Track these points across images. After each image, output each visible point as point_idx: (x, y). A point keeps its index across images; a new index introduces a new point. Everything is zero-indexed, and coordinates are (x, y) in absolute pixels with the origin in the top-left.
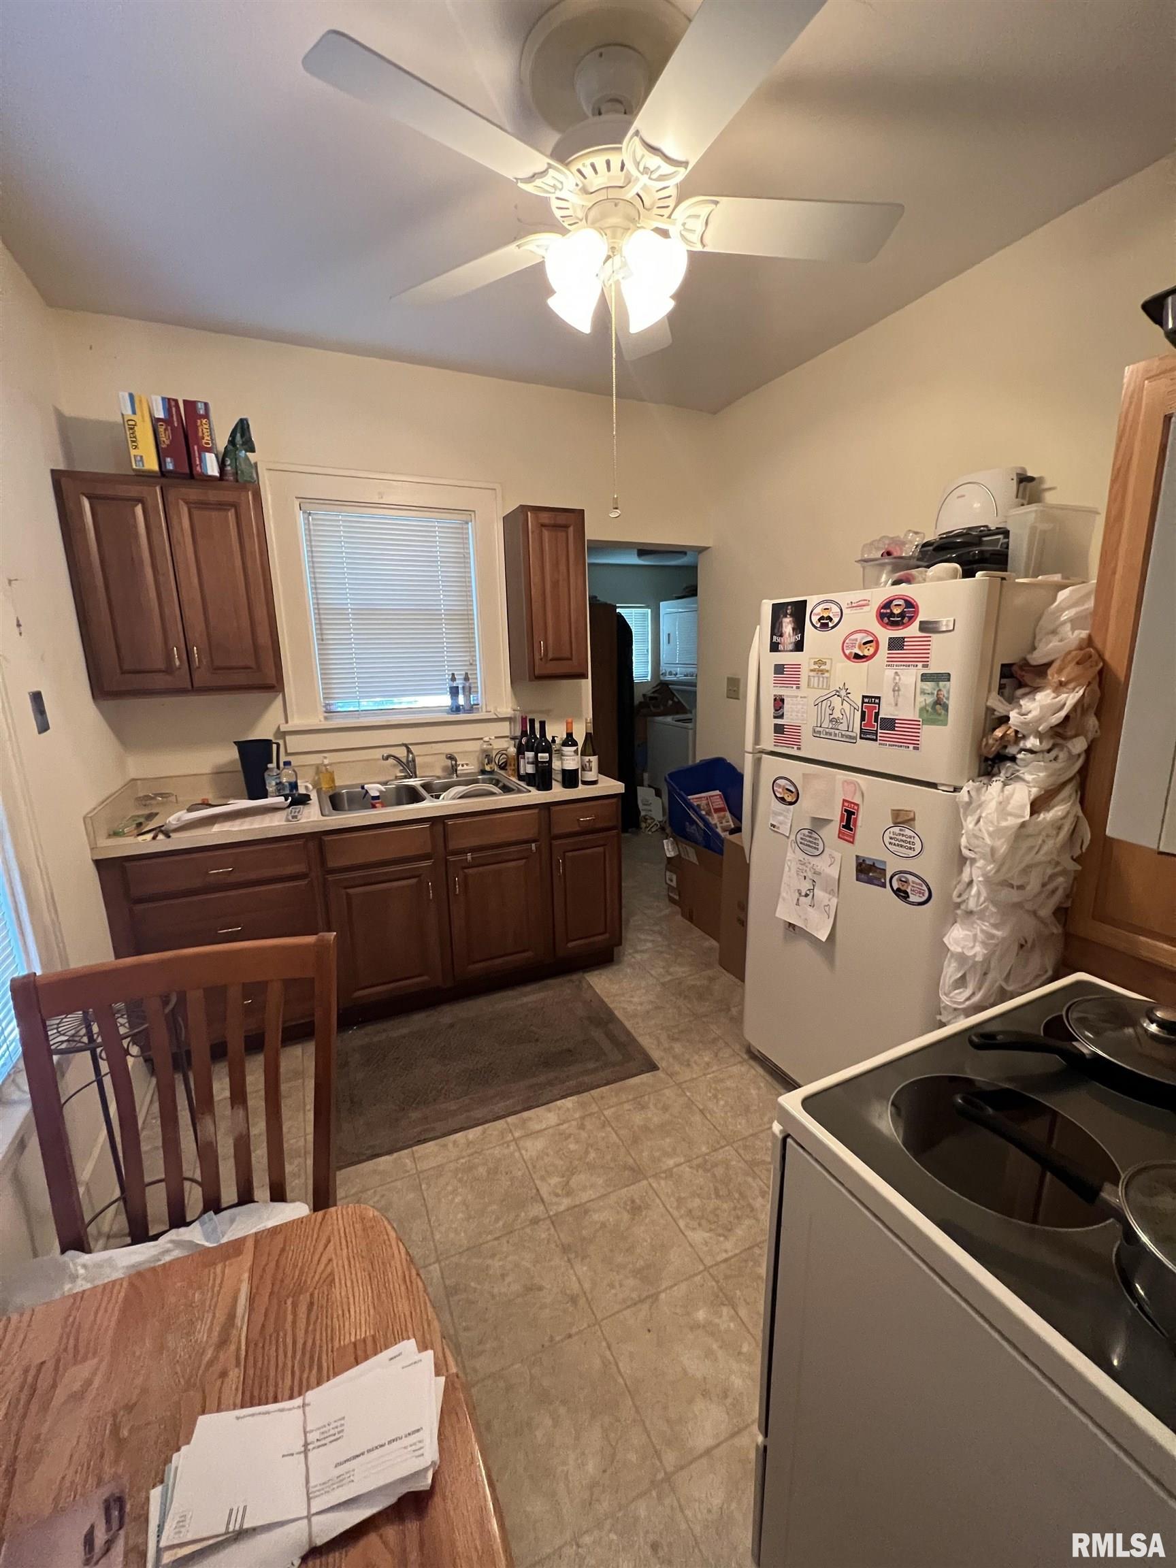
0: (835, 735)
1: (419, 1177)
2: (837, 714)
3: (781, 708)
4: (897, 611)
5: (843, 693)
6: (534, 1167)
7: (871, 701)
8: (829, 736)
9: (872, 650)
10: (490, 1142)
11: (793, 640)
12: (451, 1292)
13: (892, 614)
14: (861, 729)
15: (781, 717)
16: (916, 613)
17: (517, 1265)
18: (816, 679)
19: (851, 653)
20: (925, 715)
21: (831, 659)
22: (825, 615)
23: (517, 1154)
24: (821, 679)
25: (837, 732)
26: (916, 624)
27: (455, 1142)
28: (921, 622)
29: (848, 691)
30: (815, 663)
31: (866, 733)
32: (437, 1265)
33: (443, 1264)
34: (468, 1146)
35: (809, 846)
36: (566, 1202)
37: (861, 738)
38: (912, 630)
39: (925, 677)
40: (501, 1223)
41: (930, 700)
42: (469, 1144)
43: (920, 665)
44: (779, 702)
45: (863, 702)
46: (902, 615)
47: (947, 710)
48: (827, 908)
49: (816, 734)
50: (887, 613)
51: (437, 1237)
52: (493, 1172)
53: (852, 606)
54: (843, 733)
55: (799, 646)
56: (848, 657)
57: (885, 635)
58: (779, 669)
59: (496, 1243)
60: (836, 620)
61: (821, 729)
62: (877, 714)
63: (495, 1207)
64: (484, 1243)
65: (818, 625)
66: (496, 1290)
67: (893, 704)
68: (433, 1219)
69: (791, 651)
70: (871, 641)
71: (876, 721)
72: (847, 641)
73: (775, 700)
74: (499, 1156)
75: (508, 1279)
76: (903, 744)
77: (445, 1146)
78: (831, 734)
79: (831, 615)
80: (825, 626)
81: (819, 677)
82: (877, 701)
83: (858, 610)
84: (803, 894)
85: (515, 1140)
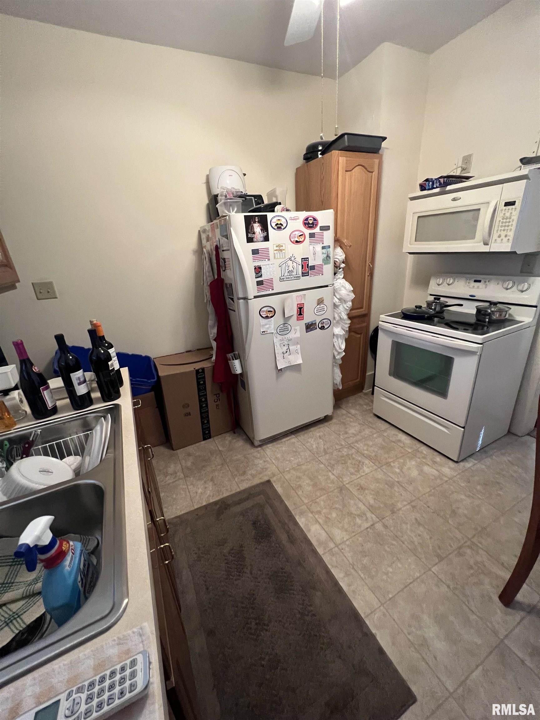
0: (291, 278)
1: (385, 603)
2: (291, 268)
3: (259, 272)
4: (311, 222)
5: (293, 259)
6: (353, 532)
7: (305, 260)
8: (288, 279)
9: (303, 239)
10: (343, 560)
11: (262, 235)
12: (441, 559)
13: (309, 223)
14: (302, 272)
15: (261, 276)
16: (318, 223)
17: (411, 531)
18: (278, 254)
19: (294, 240)
20: (324, 261)
21: (285, 244)
22: (279, 223)
23: (348, 543)
24: (281, 254)
25: (292, 276)
26: (318, 228)
27: (349, 585)
28: (320, 227)
29: (295, 257)
30: (277, 246)
31: (304, 274)
32: (433, 569)
33: (430, 566)
34: (349, 575)
35: (284, 331)
36: (369, 514)
37: (302, 276)
38: (317, 230)
39: (323, 248)
40: (394, 542)
41: (325, 256)
42: (347, 575)
43: (321, 243)
44: (258, 270)
45: (302, 261)
46: (313, 223)
47: (330, 259)
48: (297, 351)
49: (281, 280)
50: (307, 223)
51: (417, 574)
52: (364, 554)
53: (291, 219)
54: (295, 276)
55: (266, 239)
56: (293, 242)
57: (307, 232)
58: (255, 252)
59: (406, 543)
60: (285, 225)
61: (284, 277)
62: (308, 265)
63: (386, 547)
64: (409, 548)
65: (276, 228)
66: (428, 537)
67: (314, 259)
68: (409, 581)
69: (262, 241)
70: (302, 235)
71: (308, 268)
72: (292, 235)
73: (255, 268)
74: (352, 553)
75: (419, 532)
76: (317, 274)
77: (354, 592)
78: (289, 278)
79: (282, 223)
80: (279, 228)
81: (280, 253)
82: (307, 259)
83: (295, 221)
84: (285, 352)
85: (337, 546)
